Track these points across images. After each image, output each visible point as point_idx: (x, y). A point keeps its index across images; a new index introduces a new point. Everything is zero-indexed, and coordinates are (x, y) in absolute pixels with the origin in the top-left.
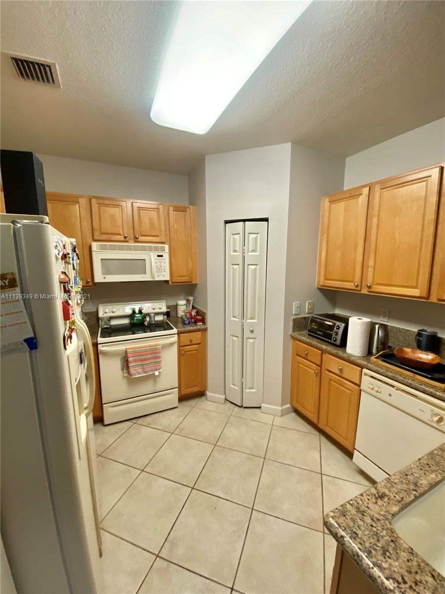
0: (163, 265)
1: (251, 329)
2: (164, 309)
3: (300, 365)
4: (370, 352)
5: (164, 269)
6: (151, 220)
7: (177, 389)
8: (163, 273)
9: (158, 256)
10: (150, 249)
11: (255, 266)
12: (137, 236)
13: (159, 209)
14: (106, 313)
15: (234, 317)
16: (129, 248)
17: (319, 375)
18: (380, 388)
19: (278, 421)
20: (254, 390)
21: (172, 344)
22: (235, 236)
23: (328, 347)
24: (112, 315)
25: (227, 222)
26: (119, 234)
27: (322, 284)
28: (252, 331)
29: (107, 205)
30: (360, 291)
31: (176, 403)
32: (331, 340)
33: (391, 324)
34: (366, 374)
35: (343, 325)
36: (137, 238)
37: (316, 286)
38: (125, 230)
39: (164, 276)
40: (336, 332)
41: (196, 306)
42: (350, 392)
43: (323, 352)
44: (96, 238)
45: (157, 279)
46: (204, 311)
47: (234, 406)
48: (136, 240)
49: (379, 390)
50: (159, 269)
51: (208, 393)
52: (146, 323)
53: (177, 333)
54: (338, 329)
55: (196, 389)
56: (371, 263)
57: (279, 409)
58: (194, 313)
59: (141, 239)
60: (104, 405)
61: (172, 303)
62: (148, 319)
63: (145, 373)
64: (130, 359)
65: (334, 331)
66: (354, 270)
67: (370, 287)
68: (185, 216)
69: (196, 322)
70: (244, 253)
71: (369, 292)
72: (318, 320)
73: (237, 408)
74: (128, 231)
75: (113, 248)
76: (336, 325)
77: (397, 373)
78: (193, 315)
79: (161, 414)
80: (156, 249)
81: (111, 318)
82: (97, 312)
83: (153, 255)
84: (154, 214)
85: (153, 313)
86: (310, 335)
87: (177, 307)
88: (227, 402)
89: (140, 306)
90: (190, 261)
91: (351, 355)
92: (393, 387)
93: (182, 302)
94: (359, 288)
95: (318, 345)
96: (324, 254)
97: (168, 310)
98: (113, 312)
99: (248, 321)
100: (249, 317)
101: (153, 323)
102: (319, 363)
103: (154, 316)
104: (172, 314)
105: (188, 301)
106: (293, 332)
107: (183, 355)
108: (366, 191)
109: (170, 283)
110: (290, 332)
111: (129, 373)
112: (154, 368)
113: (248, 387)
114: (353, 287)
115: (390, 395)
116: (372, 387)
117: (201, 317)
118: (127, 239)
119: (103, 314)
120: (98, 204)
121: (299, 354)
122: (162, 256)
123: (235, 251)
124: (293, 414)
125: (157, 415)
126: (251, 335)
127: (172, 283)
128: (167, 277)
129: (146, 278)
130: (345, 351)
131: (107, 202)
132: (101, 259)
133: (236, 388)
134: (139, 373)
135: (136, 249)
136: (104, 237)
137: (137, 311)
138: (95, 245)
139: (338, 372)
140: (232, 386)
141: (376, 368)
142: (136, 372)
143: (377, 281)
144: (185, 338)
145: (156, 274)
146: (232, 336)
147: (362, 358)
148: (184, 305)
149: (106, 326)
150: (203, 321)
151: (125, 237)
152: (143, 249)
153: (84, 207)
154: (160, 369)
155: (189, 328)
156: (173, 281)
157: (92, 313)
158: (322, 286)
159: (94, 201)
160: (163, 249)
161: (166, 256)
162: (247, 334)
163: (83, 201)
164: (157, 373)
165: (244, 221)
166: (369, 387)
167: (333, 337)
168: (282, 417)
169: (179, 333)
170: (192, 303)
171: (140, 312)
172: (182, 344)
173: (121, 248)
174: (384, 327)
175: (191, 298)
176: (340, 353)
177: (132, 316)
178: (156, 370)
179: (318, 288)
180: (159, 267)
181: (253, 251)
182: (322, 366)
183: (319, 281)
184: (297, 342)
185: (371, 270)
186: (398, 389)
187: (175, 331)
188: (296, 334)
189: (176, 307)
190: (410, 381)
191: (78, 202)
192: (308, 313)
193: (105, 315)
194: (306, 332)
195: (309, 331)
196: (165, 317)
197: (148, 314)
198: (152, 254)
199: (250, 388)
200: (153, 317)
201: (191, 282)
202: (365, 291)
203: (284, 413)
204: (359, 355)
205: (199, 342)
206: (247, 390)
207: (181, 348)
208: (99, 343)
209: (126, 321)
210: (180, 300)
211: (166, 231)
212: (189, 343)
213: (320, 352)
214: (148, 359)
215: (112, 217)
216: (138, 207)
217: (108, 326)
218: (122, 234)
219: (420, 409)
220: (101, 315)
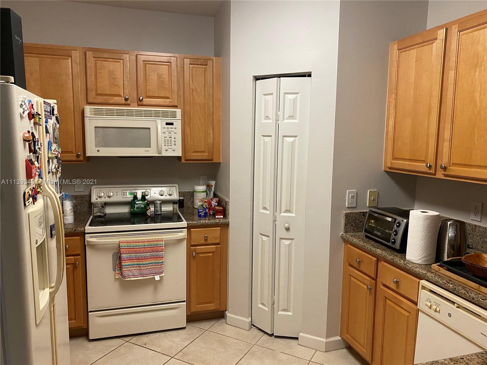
0: (173, 135)
1: (287, 225)
2: (175, 196)
3: (352, 279)
4: (438, 258)
5: (175, 141)
6: (160, 76)
7: (185, 303)
8: (173, 147)
9: (167, 124)
10: (157, 115)
11: (294, 138)
12: (141, 98)
13: (170, 63)
14: (100, 197)
15: (265, 208)
16: (130, 114)
17: (374, 291)
18: (438, 305)
19: (320, 357)
20: (290, 314)
21: (180, 241)
22: (268, 97)
23: (384, 252)
24: (107, 200)
25: (257, 78)
26: (119, 96)
27: (389, 165)
28: (288, 229)
29: (106, 59)
30: (435, 174)
31: (183, 324)
32: (389, 243)
33: (470, 220)
34: (424, 288)
35: (405, 221)
36: (141, 101)
37: (383, 169)
38: (127, 91)
39: (174, 150)
40: (396, 231)
41: (218, 194)
42: (407, 314)
43: (379, 259)
44: (90, 100)
45: (164, 154)
46: (227, 200)
47: (262, 333)
48: (140, 103)
49: (438, 309)
50: (168, 142)
51: (228, 314)
52: (149, 213)
53: (186, 226)
54: (398, 227)
55: (211, 307)
56: (447, 134)
57: (323, 342)
58: (214, 203)
59: (146, 101)
60: (90, 313)
61: (187, 189)
62: (152, 209)
63: (142, 275)
64: (124, 256)
65: (393, 230)
66: (427, 143)
67: (445, 169)
68: (205, 71)
69: (214, 215)
70: (277, 120)
71: (446, 176)
72: (376, 215)
73: (265, 337)
74: (129, 92)
75: (110, 113)
76: (397, 221)
77: (460, 284)
78: (213, 206)
79: (162, 334)
80: (165, 115)
81: (106, 204)
82: (90, 196)
83: (160, 123)
84: (164, 69)
85: (160, 201)
86: (367, 237)
87: (193, 194)
88: (255, 331)
89: (143, 191)
90: (211, 131)
91: (410, 262)
92: (453, 303)
93: (201, 188)
94: (432, 171)
95: (372, 248)
96: (391, 123)
97: (182, 198)
98: (109, 197)
99: (282, 214)
100: (283, 209)
101: (159, 213)
102: (373, 275)
103: (161, 204)
104: (187, 204)
105: (209, 186)
106: (346, 232)
107: (194, 257)
108: (441, 33)
109: (183, 161)
110: (342, 233)
111: (121, 274)
112: (154, 271)
113: (281, 308)
114: (426, 170)
116: (429, 304)
117: (222, 208)
118: (129, 102)
119: (97, 199)
120: (94, 57)
121: (352, 264)
122: (172, 124)
123: (267, 117)
124: (345, 351)
125: (157, 335)
126: (285, 234)
127: (186, 160)
128: (179, 153)
129: (151, 152)
130: (404, 258)
131: (106, 55)
132: (95, 127)
133: (266, 309)
134: (134, 276)
135: (139, 114)
136: (100, 99)
137: (139, 196)
138: (88, 109)
139: (393, 286)
140: (260, 306)
141: (436, 279)
142: (130, 274)
143: (455, 160)
144: (198, 235)
145: (164, 148)
146: (261, 234)
147: (423, 266)
148: (203, 192)
149: (99, 214)
150: (224, 213)
151: (126, 100)
152: (148, 114)
153: (78, 61)
154: (162, 273)
155: (203, 221)
156: (187, 158)
157: (83, 197)
158: (390, 168)
159: (89, 54)
160: (174, 115)
161: (178, 124)
162: (281, 232)
163: (77, 55)
164: (157, 278)
165: (280, 76)
166: (426, 305)
167: (392, 238)
168: (327, 353)
169: (189, 228)
170: (213, 189)
171: (144, 198)
172: (193, 243)
173: (120, 114)
174: (460, 226)
175: (213, 183)
176: (397, 260)
177: (131, 204)
178: (157, 274)
179: (386, 171)
180: (168, 138)
181: (291, 117)
182: (378, 280)
183: (385, 162)
184: (348, 245)
185: (446, 144)
186: (459, 307)
187: (184, 223)
188: (348, 236)
189: (192, 194)
190: (473, 295)
191: (71, 57)
192: (369, 207)
193: (99, 200)
194: (363, 234)
195: (366, 231)
196: (176, 206)
197: (153, 202)
198: (159, 121)
199: (284, 310)
200: (158, 206)
201: (212, 160)
202: (440, 175)
203: (329, 348)
204: (419, 262)
205: (218, 241)
206: (280, 313)
207: (191, 248)
208: (86, 232)
209: (125, 210)
210: (199, 185)
211: (178, 91)
212: (203, 242)
213: (375, 259)
214: (146, 258)
215: (111, 73)
216: (144, 61)
217: (102, 214)
218: (122, 95)
219: (481, 333)
220: (94, 199)
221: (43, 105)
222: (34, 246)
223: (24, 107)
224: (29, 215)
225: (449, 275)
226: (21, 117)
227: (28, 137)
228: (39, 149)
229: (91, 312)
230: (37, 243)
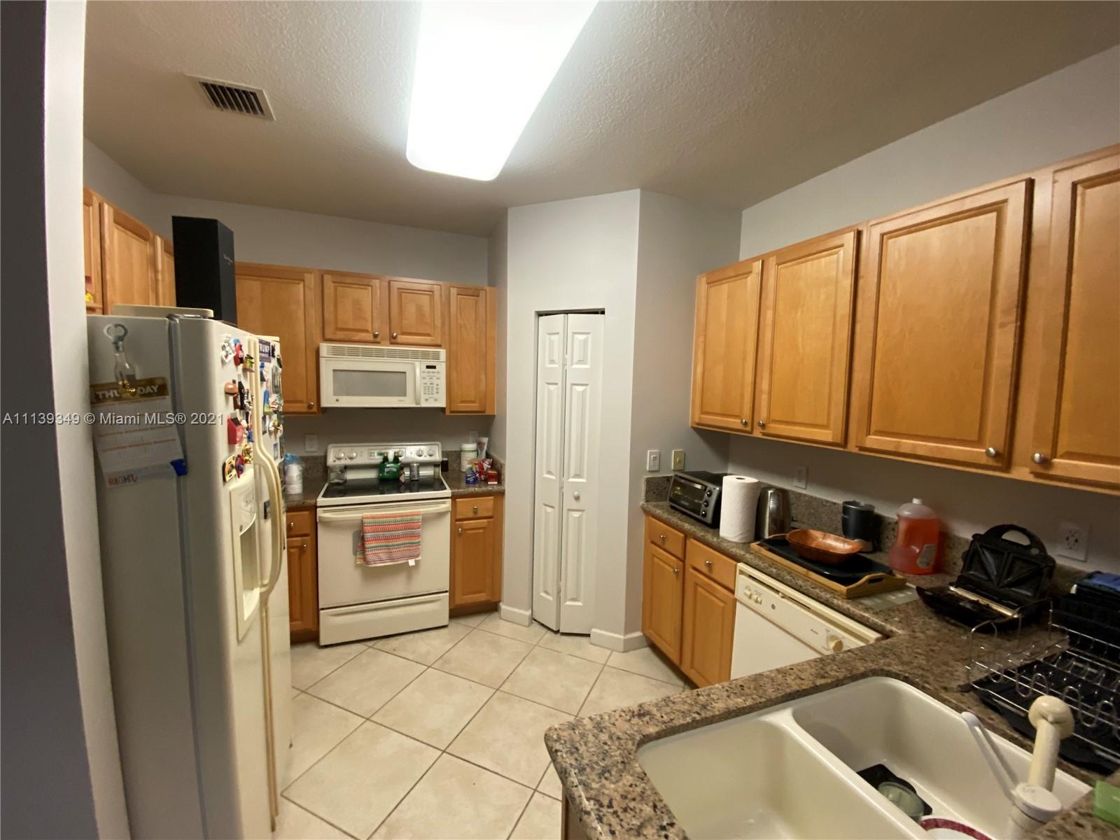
0: (435, 381)
1: (576, 493)
2: (438, 457)
3: (656, 560)
4: (758, 536)
5: (437, 389)
6: (419, 308)
7: (448, 594)
8: (435, 396)
9: (428, 367)
10: (415, 355)
11: (584, 387)
12: (395, 334)
13: (433, 292)
14: (339, 459)
15: (549, 473)
16: (380, 354)
17: (682, 575)
18: (760, 595)
19: (617, 659)
20: (580, 604)
21: (440, 515)
22: (553, 337)
23: (693, 527)
24: (348, 462)
25: (540, 314)
26: (367, 331)
27: (697, 421)
28: (577, 498)
29: (350, 285)
30: (751, 433)
31: (445, 621)
32: (699, 515)
33: (793, 486)
34: (742, 572)
35: (718, 489)
36: (395, 338)
37: (690, 425)
38: (376, 325)
39: (436, 400)
40: (706, 501)
41: (492, 453)
42: (722, 604)
43: (687, 535)
44: (328, 336)
45: (424, 404)
46: (502, 462)
47: (545, 630)
48: (393, 341)
49: (759, 599)
50: (429, 389)
51: (503, 606)
52: (402, 479)
53: (450, 496)
54: (709, 496)
55: (482, 597)
56: (764, 385)
57: (618, 639)
58: (486, 465)
59: (401, 338)
60: (321, 612)
61: (452, 447)
62: (407, 473)
63: (392, 560)
64: (368, 535)
65: (704, 500)
66: (742, 396)
67: (763, 426)
68: (476, 302)
69: (486, 481)
70: (564, 365)
71: (764, 434)
72: (683, 481)
73: (549, 635)
74: (379, 327)
75: (354, 353)
76: (708, 489)
77: (785, 568)
78: (485, 469)
79: (417, 635)
80: (425, 356)
81: (346, 468)
82: (325, 457)
83: (419, 366)
84: (425, 300)
85: (417, 463)
86: (672, 507)
87: (460, 455)
88: (536, 627)
89: (397, 450)
90: (483, 377)
91: (724, 540)
92: (777, 591)
93: (470, 446)
94: (748, 429)
95: (679, 522)
96: (699, 370)
97: (446, 459)
98: (351, 458)
99: (571, 480)
100: (572, 472)
101: (416, 478)
102: (680, 555)
103: (418, 467)
104: (452, 466)
105: (480, 444)
106: (647, 501)
107: (460, 535)
108: (757, 266)
109: (448, 413)
110: (642, 502)
111: (365, 559)
112: (407, 553)
113: (569, 598)
114: (740, 427)
115: (773, 607)
116: (749, 593)
117: (495, 472)
118: (378, 339)
119: (335, 461)
120: (334, 282)
121: (655, 541)
122: (434, 367)
123: (552, 361)
124: (647, 650)
125: (411, 636)
126: (575, 505)
127: (451, 412)
128: (442, 403)
129: (407, 402)
130: (718, 535)
131: (349, 280)
132: (334, 370)
133: (550, 598)
134: (382, 561)
135: (392, 355)
136: (340, 335)
137: (391, 457)
138: (325, 348)
139: (705, 570)
140: (543, 594)
141: (756, 562)
142: (376, 558)
143: (776, 415)
144: (466, 506)
145: (423, 397)
146: (546, 505)
147: (741, 545)
148: (473, 451)
149: (336, 481)
150: (499, 478)
151: (376, 336)
152: (404, 355)
153: (312, 286)
154: (418, 556)
155: (472, 489)
156: (452, 410)
157: (315, 458)
158: (698, 424)
159: (327, 278)
160: (437, 356)
161: (442, 368)
162: (569, 502)
163: (311, 279)
164: (412, 563)
165: (567, 312)
166: (745, 594)
167: (702, 509)
168: (625, 654)
169: (454, 497)
170: (485, 447)
171: (396, 459)
172: (459, 517)
173: (367, 354)
174: (782, 495)
175: (485, 440)
176: (709, 537)
177: (380, 467)
178: (411, 557)
179: (693, 427)
180: (428, 385)
181: (580, 362)
182: (686, 561)
183: (693, 418)
184: (650, 518)
185: (764, 397)
186: (784, 596)
187: (448, 492)
188: (650, 507)
189: (458, 455)
190: (800, 582)
191: (303, 281)
192: (674, 471)
193: (338, 462)
194: (667, 503)
195: (671, 500)
196: (439, 470)
197: (408, 465)
198: (417, 364)
199: (573, 600)
200: (415, 469)
201: (484, 412)
202: (757, 433)
203: (628, 647)
204: (736, 540)
205: (490, 514)
206: (568, 603)
207: (457, 523)
208: (318, 505)
209: (372, 475)
210: (467, 442)
211: (443, 324)
212: (471, 515)
213: (682, 535)
214: (398, 538)
215: (357, 304)
216: (398, 289)
217: (341, 481)
218: (370, 329)
219: (812, 630)
220: (331, 461)
221: (258, 344)
222: (238, 535)
223: (228, 349)
224: (230, 493)
225: (770, 556)
226: (223, 362)
227: (231, 389)
228: (249, 403)
229: (322, 609)
230: (241, 530)
